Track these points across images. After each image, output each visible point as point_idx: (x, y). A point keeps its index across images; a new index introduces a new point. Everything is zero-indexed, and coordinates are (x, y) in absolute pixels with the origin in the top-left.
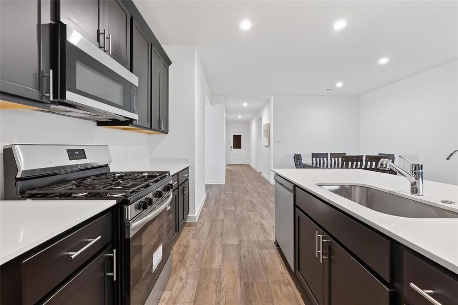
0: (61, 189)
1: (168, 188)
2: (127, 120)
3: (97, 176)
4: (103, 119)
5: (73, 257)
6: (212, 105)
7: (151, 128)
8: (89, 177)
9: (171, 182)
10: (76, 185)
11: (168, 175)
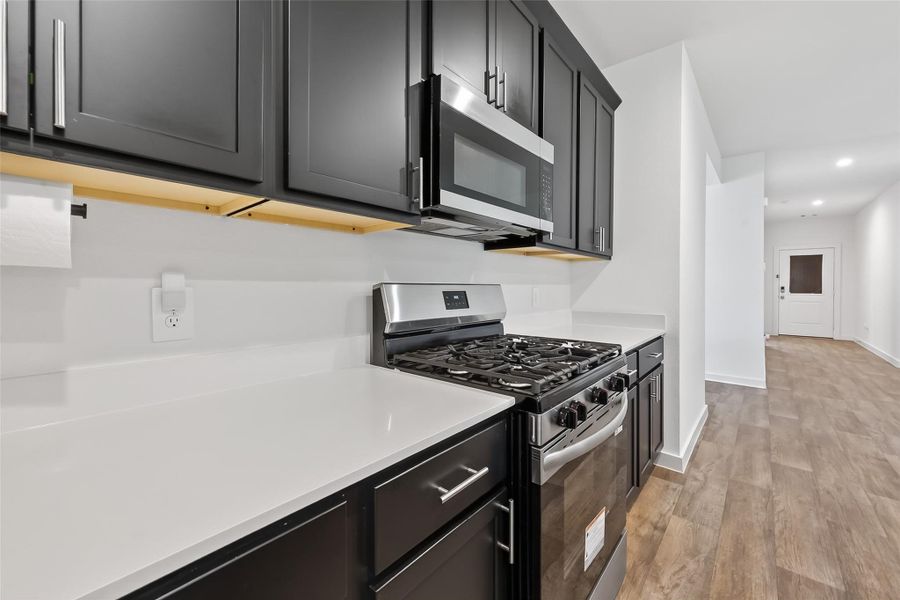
0: (434, 358)
1: (619, 384)
2: (533, 234)
3: (484, 339)
4: (495, 235)
5: (443, 498)
6: (722, 182)
7: (577, 249)
8: (472, 339)
9: (624, 370)
10: (455, 355)
11: (617, 352)
